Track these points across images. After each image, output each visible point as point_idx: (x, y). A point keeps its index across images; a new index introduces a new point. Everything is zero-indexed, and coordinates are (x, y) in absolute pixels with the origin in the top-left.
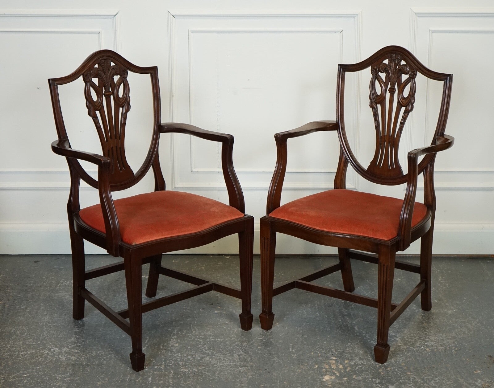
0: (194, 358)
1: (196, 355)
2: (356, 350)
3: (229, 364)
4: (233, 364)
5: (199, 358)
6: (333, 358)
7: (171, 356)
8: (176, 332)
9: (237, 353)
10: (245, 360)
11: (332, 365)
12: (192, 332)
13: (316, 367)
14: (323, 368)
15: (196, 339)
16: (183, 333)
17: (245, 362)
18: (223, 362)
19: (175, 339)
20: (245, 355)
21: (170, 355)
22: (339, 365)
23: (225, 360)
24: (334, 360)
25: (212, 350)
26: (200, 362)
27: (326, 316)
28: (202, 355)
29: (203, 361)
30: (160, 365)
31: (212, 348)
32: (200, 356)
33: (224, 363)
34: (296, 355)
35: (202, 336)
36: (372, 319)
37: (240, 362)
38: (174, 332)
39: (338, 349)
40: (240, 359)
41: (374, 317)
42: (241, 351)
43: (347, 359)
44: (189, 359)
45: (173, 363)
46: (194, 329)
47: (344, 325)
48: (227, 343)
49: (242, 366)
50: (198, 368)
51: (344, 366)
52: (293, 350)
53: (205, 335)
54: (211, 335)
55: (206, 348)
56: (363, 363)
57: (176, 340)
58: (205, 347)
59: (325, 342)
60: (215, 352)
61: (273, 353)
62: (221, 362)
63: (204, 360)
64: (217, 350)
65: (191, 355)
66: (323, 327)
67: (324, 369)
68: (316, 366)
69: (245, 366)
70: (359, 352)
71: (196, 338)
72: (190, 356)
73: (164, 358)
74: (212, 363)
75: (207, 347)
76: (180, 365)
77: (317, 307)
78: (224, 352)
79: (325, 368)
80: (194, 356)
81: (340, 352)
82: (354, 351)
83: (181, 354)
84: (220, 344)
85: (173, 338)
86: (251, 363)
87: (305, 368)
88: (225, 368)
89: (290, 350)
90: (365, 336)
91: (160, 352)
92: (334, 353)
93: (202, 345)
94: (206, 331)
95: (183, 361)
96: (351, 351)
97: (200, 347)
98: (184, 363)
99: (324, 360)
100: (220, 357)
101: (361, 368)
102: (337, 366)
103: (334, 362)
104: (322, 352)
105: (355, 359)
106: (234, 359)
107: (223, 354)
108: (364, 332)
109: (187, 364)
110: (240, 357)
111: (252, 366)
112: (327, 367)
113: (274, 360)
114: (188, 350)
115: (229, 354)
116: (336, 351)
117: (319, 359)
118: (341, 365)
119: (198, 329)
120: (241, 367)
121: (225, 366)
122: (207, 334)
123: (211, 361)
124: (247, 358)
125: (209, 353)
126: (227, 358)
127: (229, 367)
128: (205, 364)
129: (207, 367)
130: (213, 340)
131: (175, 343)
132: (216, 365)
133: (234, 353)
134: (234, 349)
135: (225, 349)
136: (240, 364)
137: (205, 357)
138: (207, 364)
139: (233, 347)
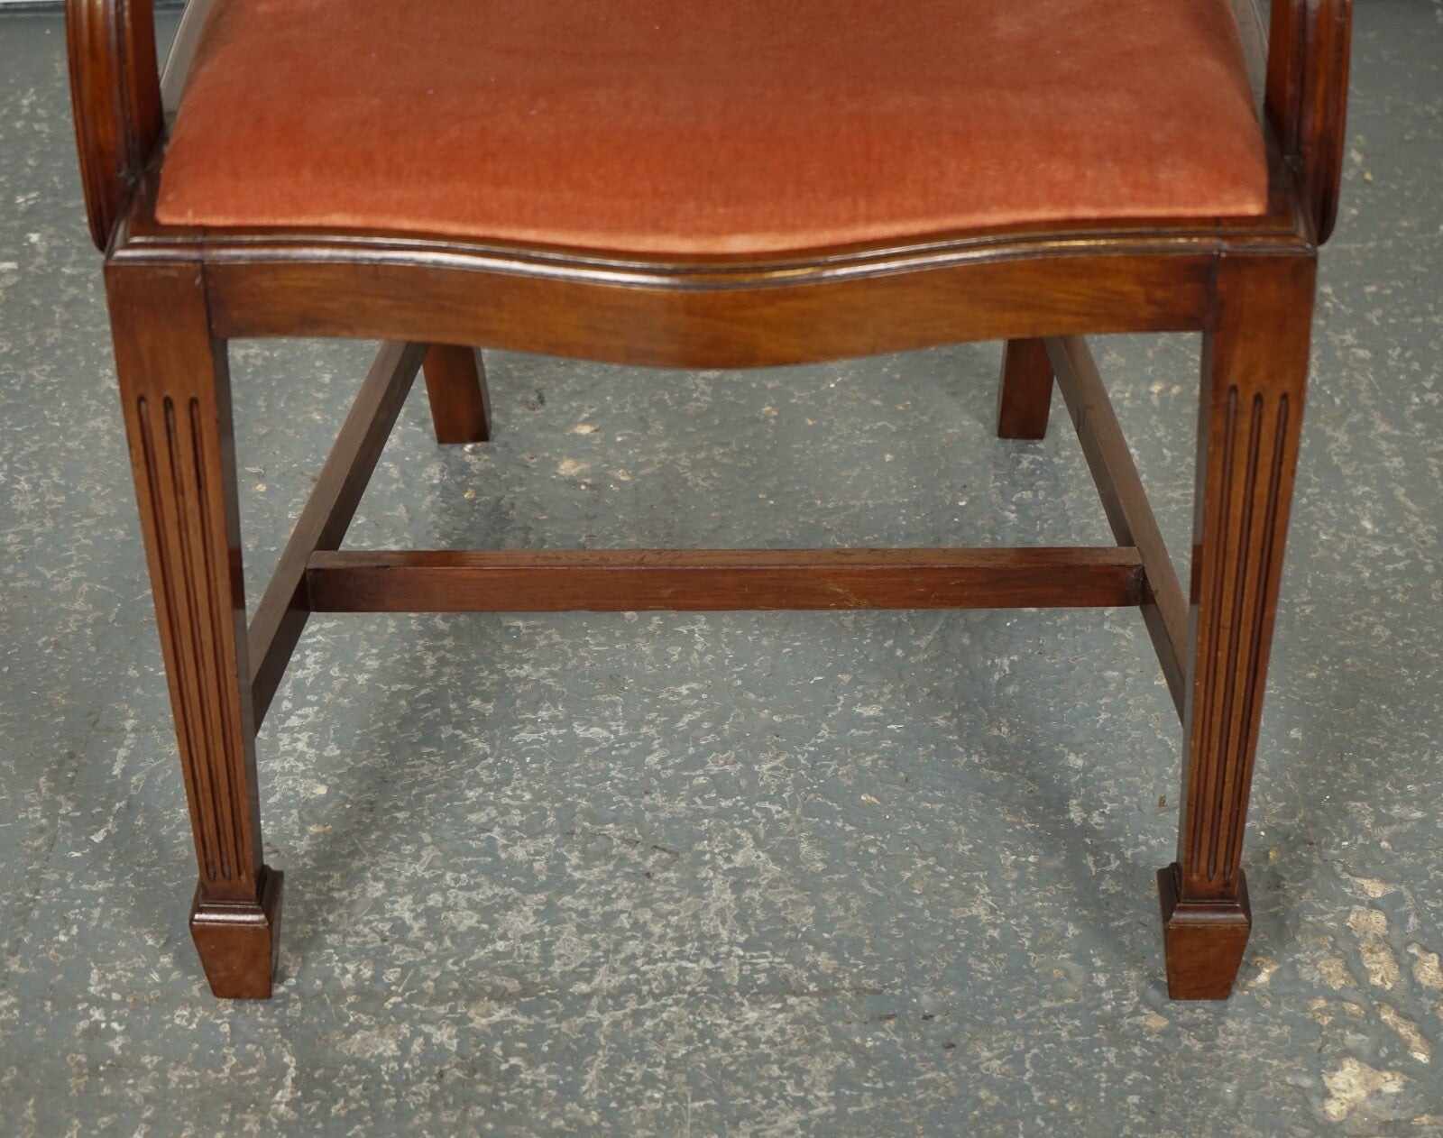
0: (431, 914)
3: (673, 969)
9: (720, 861)
18: (634, 957)
19: (304, 736)
23: (649, 935)
25: (550, 831)
26: (479, 954)
28: (487, 892)
29: (499, 945)
31: (551, 819)
32: (478, 897)
37: (744, 946)
40: (742, 916)
44: (400, 930)
53: (503, 694)
54: (539, 692)
55: (516, 818)
57: (310, 744)
58: (506, 810)
60: (574, 859)
62: (616, 952)
63: (505, 937)
64: (584, 829)
65: (417, 888)
69: (780, 988)
72: (408, 899)
74: (556, 968)
76: (340, 995)
78: (634, 855)
80: (435, 899)
84: (605, 774)
86: (823, 961)
88: (653, 1014)
93: (488, 787)
94: (507, 649)
97: (473, 808)
98: (367, 972)
100: (608, 898)
107: (627, 877)
109: (392, 976)
110: (745, 897)
111: (827, 990)
113: (976, 921)
120: (755, 1003)
121: (645, 988)
122: (518, 680)
123: (551, 943)
124: (795, 903)
125: (537, 866)
126: (659, 915)
127: (677, 1002)
128: (512, 972)
129: (527, 1011)
130: (554, 732)
131: (304, 774)
132: (588, 981)
133: (698, 860)
134: (698, 816)
135: (637, 820)
136: (746, 971)
137: (506, 905)
138: (522, 981)
139: (690, 801)
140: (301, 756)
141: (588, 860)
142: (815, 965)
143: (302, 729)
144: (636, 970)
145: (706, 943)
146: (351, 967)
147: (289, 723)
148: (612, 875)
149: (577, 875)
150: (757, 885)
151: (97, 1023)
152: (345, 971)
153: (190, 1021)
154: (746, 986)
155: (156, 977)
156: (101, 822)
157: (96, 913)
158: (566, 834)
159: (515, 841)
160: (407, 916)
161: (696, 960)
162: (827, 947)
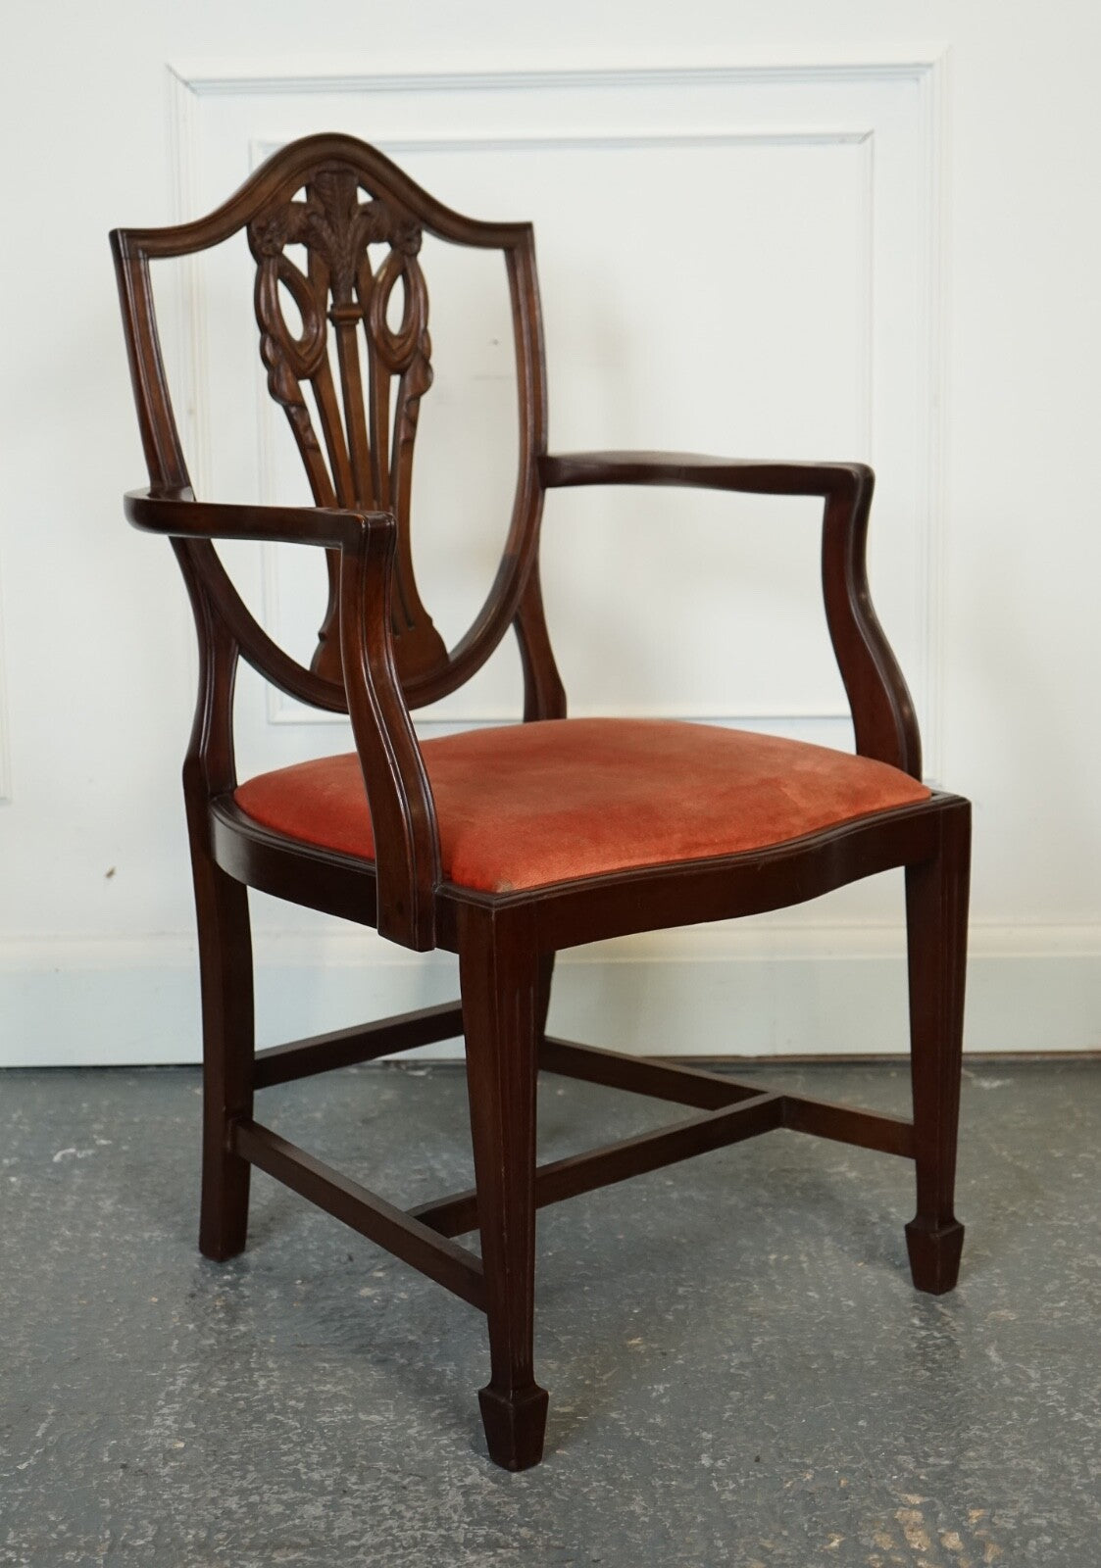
0: (251, 1506)
1: (261, 1495)
2: (1009, 1459)
3: (418, 1534)
4: (434, 1535)
5: (280, 1509)
6: (910, 1497)
7: (145, 1499)
8: (180, 1382)
9: (455, 1481)
10: (495, 1518)
11: (908, 1535)
12: (255, 1384)
13: (835, 1544)
14: (869, 1551)
15: (270, 1417)
16: (214, 1391)
17: (493, 1523)
18: (391, 1528)
19: (172, 1418)
20: (492, 1493)
21: (141, 1492)
22: (942, 1531)
23: (402, 1517)
24: (914, 1507)
25: (338, 1465)
26: (283, 1526)
27: (851, 1303)
28: (291, 1495)
29: (297, 1521)
30: (90, 1547)
31: (339, 1460)
32: (284, 1497)
33: (394, 1531)
34: (732, 1486)
35: (298, 1400)
36: (1057, 1314)
37: (469, 1524)
38: (173, 1384)
39: (927, 1455)
40: (469, 1508)
41: (1062, 1304)
42: (477, 1472)
43: (979, 1503)
44: (228, 1513)
45: (151, 1531)
46: (263, 1368)
47: (938, 1341)
48: (412, 1432)
49: (479, 1545)
50: (270, 1558)
51: (966, 1537)
52: (720, 1463)
53: (311, 1399)
54: (336, 1398)
55: (315, 1459)
56: (1055, 1520)
57: (175, 1422)
58: (308, 1455)
59: (861, 1423)
60: (354, 1479)
61: (627, 1477)
62: (379, 1525)
63: (301, 1517)
64: (362, 1466)
65: (242, 1492)
66: (842, 1352)
67: (876, 1556)
68: (832, 1541)
69: (492, 1545)
70: (1027, 1469)
71: (272, 1409)
72: (236, 1498)
73: (111, 1510)
74: (336, 1533)
75: (320, 1455)
76: (182, 1546)
77: (805, 1265)
78: (396, 1478)
79: (877, 1549)
80: (255, 1498)
81: (938, 1469)
82: (999, 1462)
83: (195, 1488)
84: (379, 1438)
85: (163, 1415)
86: (524, 1531)
87: (780, 1551)
88: (402, 1557)
89: (706, 1461)
90: (1042, 1390)
91: (95, 1483)
92: (911, 1472)
93: (296, 1444)
94: (315, 1377)
95: (201, 1524)
96: (989, 1465)
97: (285, 1454)
98: (203, 1534)
99: (869, 1509)
100: (375, 1499)
101: (1052, 1546)
102: (937, 1540)
103: (917, 1516)
104: (853, 1472)
105: (1016, 1502)
106: (443, 1513)
107: (390, 1488)
108: (1032, 1374)
109: (221, 1536)
110: (471, 1499)
111: (526, 1546)
112: (885, 1542)
113: (632, 1512)
114: (230, 1468)
115: (422, 1488)
116: (919, 1465)
117: (846, 1505)
118: (951, 1530)
119: (281, 1368)
120: (474, 1551)
121: (397, 1544)
122: (322, 1392)
123: (333, 1521)
124: (505, 1503)
125: (327, 1483)
126: (409, 1508)
127: (420, 1551)
128: (304, 1535)
129: (314, 1554)
130: (345, 1417)
131: (169, 1437)
132: (358, 1540)
133: (440, 1480)
134: (442, 1459)
135: (400, 1460)
136: (470, 1535)
137: (304, 1501)
138: (312, 1539)
139: (437, 1452)
140: (168, 1428)
141: (362, 1481)
142: (518, 1534)
143: (170, 1414)
144: (393, 1535)
145: (440, 1522)
146: (192, 1532)
147: (160, 1412)
148: (379, 1488)
149: (355, 1487)
150: (480, 1493)
151: (11, 1559)
152: (187, 1534)
153: (76, 1558)
154: (467, 1543)
155: (54, 1536)
156: (25, 1459)
157: (17, 1504)
158: (349, 1467)
159: (313, 1470)
160: (234, 1507)
161: (435, 1530)
162: (527, 1525)
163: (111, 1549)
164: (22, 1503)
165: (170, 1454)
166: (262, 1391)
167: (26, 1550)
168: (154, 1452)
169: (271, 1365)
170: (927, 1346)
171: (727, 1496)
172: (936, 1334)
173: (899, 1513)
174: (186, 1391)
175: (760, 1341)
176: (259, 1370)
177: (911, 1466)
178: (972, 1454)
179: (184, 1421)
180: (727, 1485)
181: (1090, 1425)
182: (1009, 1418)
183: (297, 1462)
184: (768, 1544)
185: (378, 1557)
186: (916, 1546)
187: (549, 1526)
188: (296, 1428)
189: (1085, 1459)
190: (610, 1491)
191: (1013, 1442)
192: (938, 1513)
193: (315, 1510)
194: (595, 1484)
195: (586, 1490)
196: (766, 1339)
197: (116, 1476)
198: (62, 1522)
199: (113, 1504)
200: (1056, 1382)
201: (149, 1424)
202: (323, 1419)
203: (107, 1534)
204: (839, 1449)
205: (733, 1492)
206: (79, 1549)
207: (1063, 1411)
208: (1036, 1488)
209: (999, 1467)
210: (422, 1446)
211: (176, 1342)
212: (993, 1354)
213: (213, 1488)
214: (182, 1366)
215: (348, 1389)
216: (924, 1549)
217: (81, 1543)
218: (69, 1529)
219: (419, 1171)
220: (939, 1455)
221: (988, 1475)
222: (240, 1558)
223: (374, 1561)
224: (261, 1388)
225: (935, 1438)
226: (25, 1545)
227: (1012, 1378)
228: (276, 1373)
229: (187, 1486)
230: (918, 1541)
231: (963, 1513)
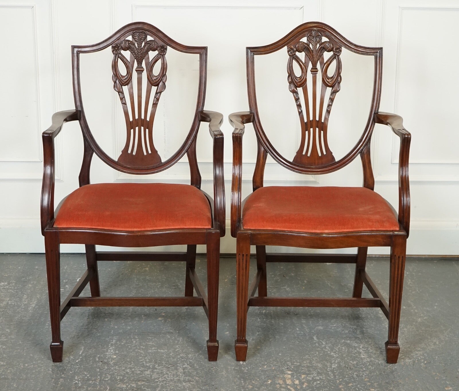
0: (133, 371)
1: (135, 369)
2: (314, 364)
3: (172, 378)
5: (139, 372)
6: (288, 372)
7: (107, 369)
8: (114, 341)
9: (181, 366)
10: (190, 375)
11: (287, 381)
12: (133, 342)
13: (269, 382)
14: (277, 384)
15: (136, 350)
16: (122, 343)
17: (189, 376)
19: (113, 350)
20: (190, 369)
21: (106, 368)
22: (295, 380)
23: (168, 375)
24: (289, 374)
26: (140, 376)
28: (142, 369)
30: (95, 380)
31: (153, 361)
32: (140, 369)
35: (143, 346)
36: (333, 328)
37: (184, 376)
38: (112, 342)
39: (294, 362)
40: (184, 373)
42: (187, 364)
43: (304, 374)
44: (127, 373)
45: (109, 377)
48: (171, 354)
49: (187, 381)
50: (137, 383)
51: (300, 381)
52: (245, 363)
53: (147, 346)
54: (153, 346)
55: (148, 361)
56: (321, 378)
57: (113, 351)
58: (146, 360)
59: (280, 354)
60: (157, 365)
62: (163, 376)
63: (144, 374)
64: (159, 362)
65: (130, 368)
66: (278, 337)
67: (278, 385)
68: (269, 381)
69: (189, 381)
70: (317, 366)
71: (137, 348)
72: (129, 370)
73: (99, 372)
74: (153, 378)
76: (117, 380)
78: (167, 365)
79: (279, 384)
80: (133, 370)
81: (296, 366)
82: (311, 364)
83: (119, 367)
84: (163, 356)
86: (197, 378)
87: (256, 384)
88: (168, 383)
90: (325, 347)
91: (95, 365)
92: (290, 366)
93: (143, 357)
94: (147, 340)
95: (121, 375)
96: (309, 365)
97: (140, 359)
98: (121, 378)
99: (279, 375)
100: (162, 370)
101: (319, 384)
102: (293, 382)
103: (290, 376)
104: (276, 365)
105: (313, 373)
106: (178, 373)
107: (165, 368)
108: (324, 343)
109: (125, 378)
110: (185, 371)
111: (197, 382)
112: (281, 382)
113: (223, 374)
114: (127, 362)
115: (173, 368)
116: (292, 364)
117: (273, 373)
118: (297, 380)
120: (185, 382)
121: (167, 381)
122: (149, 344)
123: (152, 375)
124: (193, 372)
125: (151, 366)
126: (170, 372)
127: (172, 382)
128: (145, 378)
129: (147, 383)
130: (155, 351)
131: (112, 355)
132: (158, 379)
133: (178, 366)
134: (178, 361)
135: (168, 361)
136: (184, 379)
137: (145, 371)
138: (147, 379)
139: (177, 360)
140: (112, 352)
141: (159, 366)
142: (196, 379)
143: (112, 349)
144: (166, 378)
145: (177, 376)
146: (119, 377)
147: (110, 348)
148: (163, 368)
149: (157, 367)
150: (187, 369)
151: (77, 383)
152: (118, 377)
153: (92, 383)
154: (184, 381)
155: (86, 377)
156: (77, 359)
157: (77, 370)
158: (156, 363)
159: (147, 363)
160: (129, 371)
161: (176, 377)
162: (198, 377)
163: (100, 380)
164: (78, 369)
165: (113, 359)
166: (134, 344)
167: (80, 380)
168: (109, 358)
169: (136, 337)
170: (299, 335)
171: (246, 371)
172: (302, 333)
173: (285, 376)
174: (116, 343)
175: (258, 334)
176: (133, 338)
177: (290, 365)
178: (305, 362)
179: (116, 351)
180: (246, 368)
181: (335, 356)
182: (316, 354)
183: (143, 361)
184: (254, 382)
185: (163, 383)
186: (288, 383)
187: (202, 377)
188: (143, 353)
189: (331, 364)
190: (218, 369)
191: (315, 360)
192: (294, 376)
193: (148, 372)
194: (214, 368)
195: (212, 369)
196: (260, 333)
197: (100, 364)
198: (88, 374)
199: (100, 370)
200: (329, 345)
201: (107, 351)
202: (149, 351)
203: (99, 377)
204: (274, 360)
205: (246, 370)
206: (92, 380)
207: (329, 352)
208: (319, 370)
209: (311, 365)
210: (173, 358)
211: (112, 331)
212: (315, 338)
213: (123, 367)
214: (114, 337)
215: (155, 344)
216: (290, 384)
217: (93, 379)
218: (90, 376)
219: (174, 286)
220: (297, 362)
221: (308, 367)
222: (130, 383)
223: (162, 384)
224: (134, 343)
225: (297, 358)
226: (80, 379)
227: (318, 344)
228: (138, 339)
229: (117, 367)
230: (289, 382)
231: (301, 376)
